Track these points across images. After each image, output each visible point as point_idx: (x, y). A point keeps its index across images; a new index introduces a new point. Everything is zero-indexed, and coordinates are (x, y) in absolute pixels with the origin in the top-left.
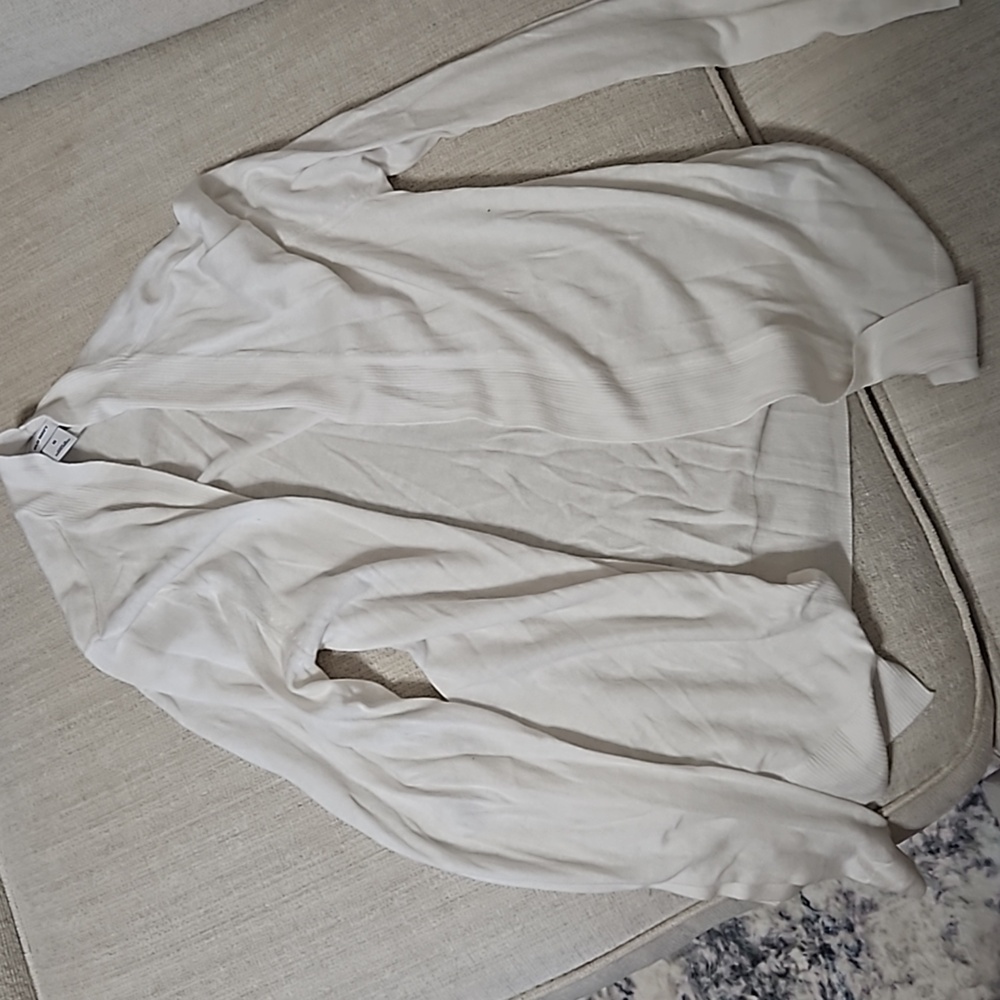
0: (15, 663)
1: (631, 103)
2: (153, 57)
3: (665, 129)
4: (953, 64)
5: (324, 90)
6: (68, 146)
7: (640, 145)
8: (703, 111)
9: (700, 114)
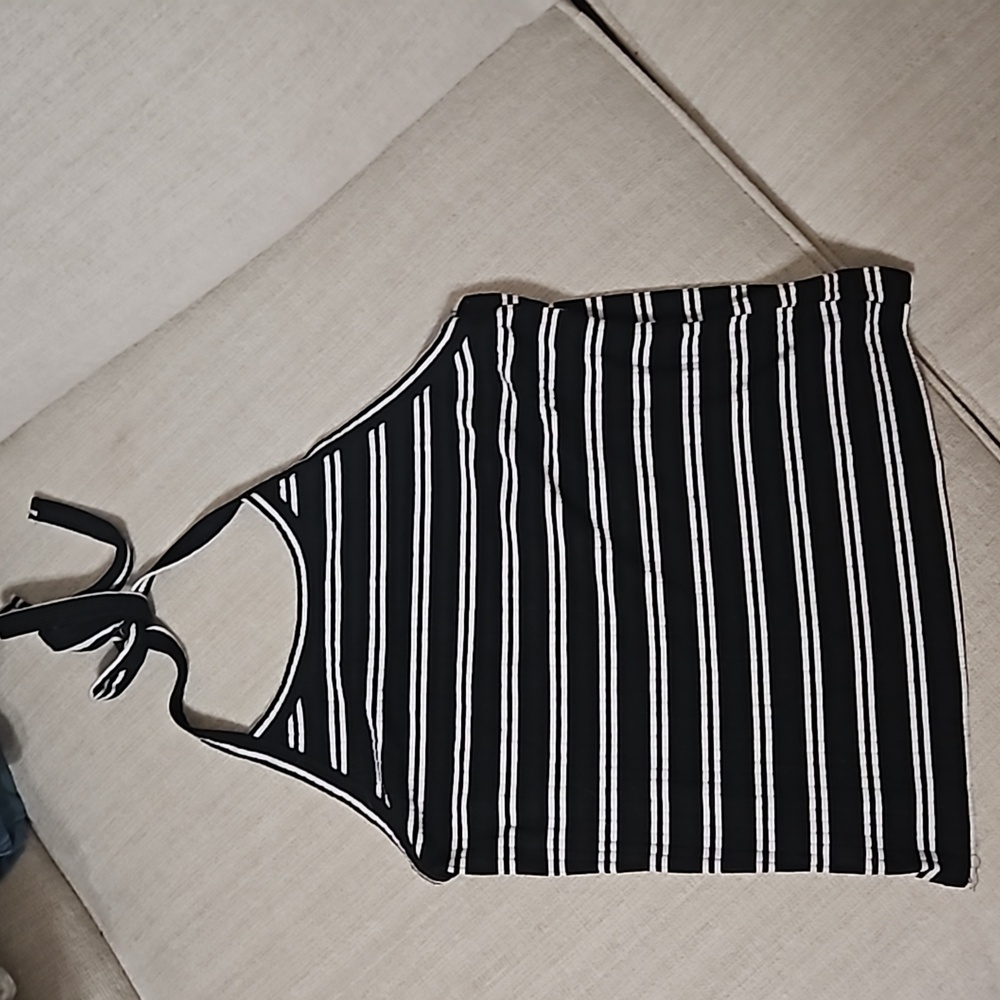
0: (226, 983)
1: (675, 234)
2: (180, 326)
3: (716, 251)
4: (980, 106)
5: (363, 311)
6: (121, 439)
7: (698, 274)
8: (746, 221)
9: (744, 224)
